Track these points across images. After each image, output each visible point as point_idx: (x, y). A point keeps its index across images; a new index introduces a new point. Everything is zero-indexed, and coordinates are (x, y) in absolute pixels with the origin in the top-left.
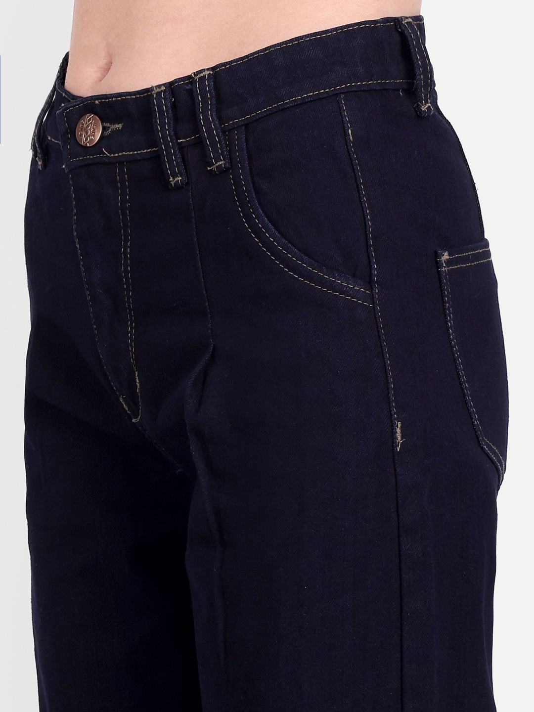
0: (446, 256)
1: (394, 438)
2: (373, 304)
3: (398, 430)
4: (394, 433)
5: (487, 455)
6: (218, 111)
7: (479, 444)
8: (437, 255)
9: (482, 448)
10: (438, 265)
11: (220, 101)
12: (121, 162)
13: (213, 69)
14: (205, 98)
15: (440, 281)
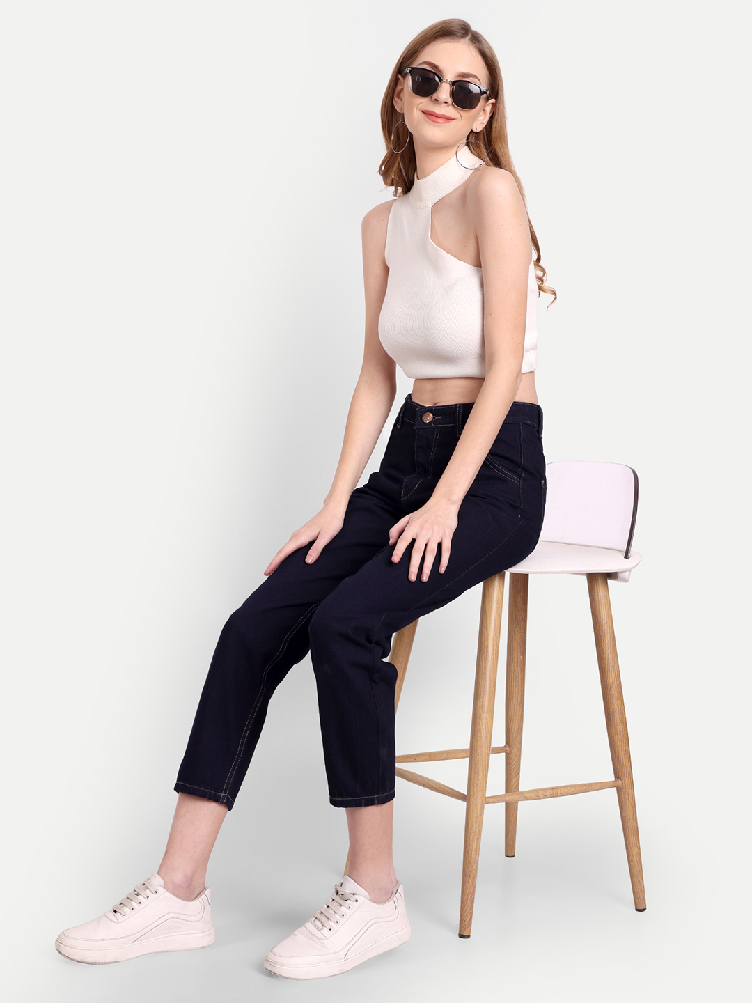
12: (438, 428)
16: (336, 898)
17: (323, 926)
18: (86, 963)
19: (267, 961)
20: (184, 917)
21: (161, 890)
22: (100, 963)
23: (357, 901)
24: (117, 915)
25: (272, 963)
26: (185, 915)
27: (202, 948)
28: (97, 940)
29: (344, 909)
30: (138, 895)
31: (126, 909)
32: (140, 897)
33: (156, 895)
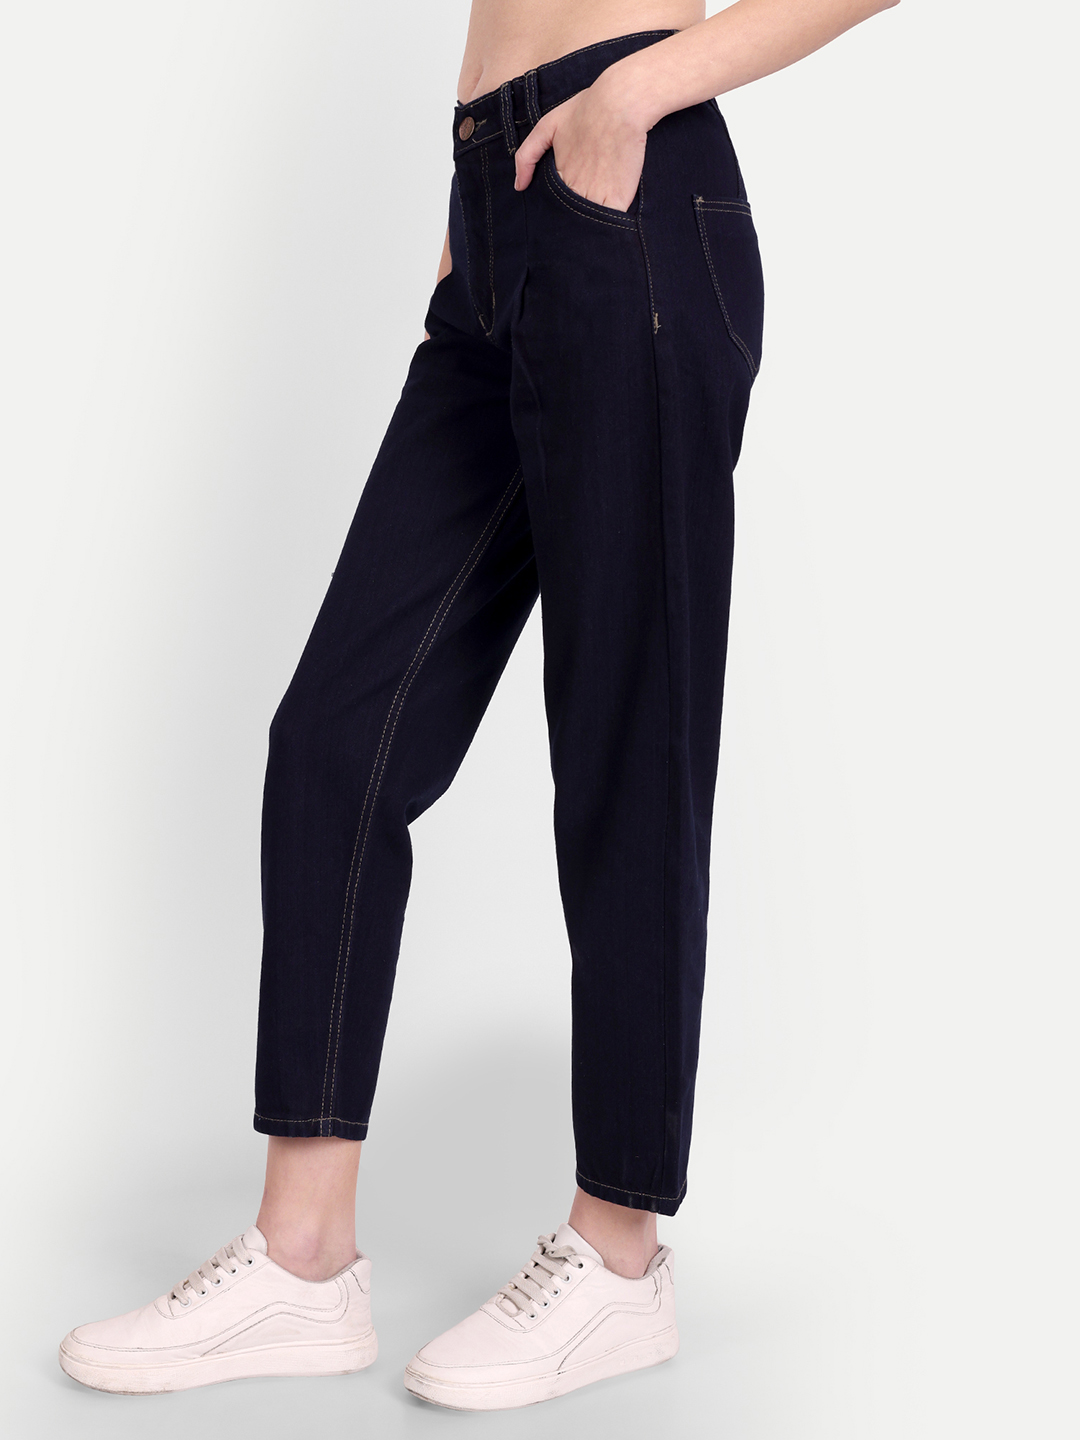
0: (700, 200)
1: (652, 324)
2: (637, 228)
3: (656, 319)
4: (652, 321)
5: (736, 345)
6: (539, 100)
7: (729, 335)
8: (693, 198)
9: (732, 340)
10: (694, 205)
11: (540, 92)
12: (483, 145)
13: (536, 70)
14: (531, 91)
15: (696, 218)
16: (541, 1259)
17: (519, 1309)
18: (109, 1392)
19: (412, 1374)
20: (306, 1313)
21: (260, 1259)
22: (133, 1393)
23: (581, 1266)
24: (175, 1301)
25: (421, 1378)
26: (307, 1308)
27: (346, 1373)
28: (128, 1350)
29: (557, 1281)
30: (216, 1266)
31: (191, 1293)
32: (219, 1271)
33: (248, 1268)
